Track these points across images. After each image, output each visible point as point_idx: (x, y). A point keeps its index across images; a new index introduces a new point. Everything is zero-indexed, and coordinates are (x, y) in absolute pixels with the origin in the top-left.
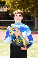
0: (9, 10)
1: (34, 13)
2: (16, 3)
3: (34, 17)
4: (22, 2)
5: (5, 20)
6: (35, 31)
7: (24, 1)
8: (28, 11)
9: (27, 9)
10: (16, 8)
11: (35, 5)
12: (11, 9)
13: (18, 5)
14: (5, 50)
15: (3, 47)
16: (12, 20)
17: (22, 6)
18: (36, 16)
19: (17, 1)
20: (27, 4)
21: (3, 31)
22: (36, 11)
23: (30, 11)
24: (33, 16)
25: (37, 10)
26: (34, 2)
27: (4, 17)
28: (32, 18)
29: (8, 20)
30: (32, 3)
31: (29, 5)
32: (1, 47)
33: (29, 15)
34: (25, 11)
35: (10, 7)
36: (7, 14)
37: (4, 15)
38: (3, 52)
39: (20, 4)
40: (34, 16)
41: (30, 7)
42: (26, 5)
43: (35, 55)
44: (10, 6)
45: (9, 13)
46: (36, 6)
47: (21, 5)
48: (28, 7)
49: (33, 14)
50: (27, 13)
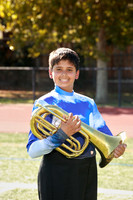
0: (10, 33)
1: (94, 44)
2: (34, 9)
4: (54, 8)
7: (62, 4)
9: (71, 32)
10: (35, 26)
11: (97, 17)
12: (17, 30)
13: (39, 16)
17: (53, 21)
19: (38, 4)
20: (71, 14)
23: (79, 40)
25: (104, 33)
26: (94, 6)
28: (86, 63)
30: (87, 11)
33: (78, 51)
34: (63, 39)
35: (13, 24)
36: (2, 46)
39: (47, 13)
41: (80, 27)
42: (66, 19)
44: (11, 21)
45: (8, 43)
47: (51, 18)
49: (91, 48)
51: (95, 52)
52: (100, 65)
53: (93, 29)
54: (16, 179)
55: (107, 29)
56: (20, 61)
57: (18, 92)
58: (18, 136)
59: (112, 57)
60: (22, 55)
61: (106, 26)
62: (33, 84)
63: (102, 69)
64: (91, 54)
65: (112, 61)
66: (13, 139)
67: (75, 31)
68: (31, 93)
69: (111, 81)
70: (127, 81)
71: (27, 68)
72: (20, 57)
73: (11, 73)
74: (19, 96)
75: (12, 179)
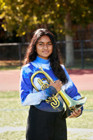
3: (64, 36)
9: (46, 16)
11: (64, 4)
17: (32, 9)
18: (68, 33)
20: (45, 3)
22: (68, 20)
23: (53, 22)
25: (70, 16)
29: (1, 45)
39: (28, 4)
40: (64, 33)
42: (42, 6)
47: (31, 7)
48: (49, 10)
49: (61, 27)
51: (64, 30)
52: (68, 39)
53: (61, 13)
54: (8, 124)
55: (71, 13)
56: (10, 39)
57: (9, 62)
58: (9, 93)
59: (77, 33)
60: (12, 35)
61: (71, 11)
62: (20, 55)
63: (69, 42)
64: (61, 31)
65: (77, 36)
66: (6, 95)
67: (48, 15)
68: (19, 61)
69: (76, 50)
70: (88, 50)
71: (15, 44)
72: (10, 36)
73: (4, 48)
74: (10, 64)
75: (4, 125)
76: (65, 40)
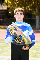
0: (9, 8)
1: (35, 11)
5: (4, 19)
6: (37, 30)
8: (29, 9)
9: (28, 7)
11: (36, 2)
12: (11, 7)
13: (18, 2)
14: (5, 50)
15: (2, 47)
16: (12, 19)
17: (22, 4)
18: (37, 14)
20: (28, 1)
21: (3, 30)
22: (38, 9)
23: (31, 9)
24: (34, 14)
27: (3, 15)
29: (8, 19)
31: (30, 2)
32: (1, 47)
33: (30, 13)
34: (26, 9)
35: (10, 5)
36: (6, 12)
37: (3, 13)
38: (3, 52)
39: (20, 1)
40: (36, 14)
41: (31, 5)
42: (27, 3)
43: (37, 55)
44: (9, 4)
45: (9, 11)
46: (38, 4)
48: (29, 4)
49: (34, 12)
50: (28, 11)
53: (35, 6)
61: (39, 5)
71: (14, 19)
73: (9, 21)
76: (36, 18)
